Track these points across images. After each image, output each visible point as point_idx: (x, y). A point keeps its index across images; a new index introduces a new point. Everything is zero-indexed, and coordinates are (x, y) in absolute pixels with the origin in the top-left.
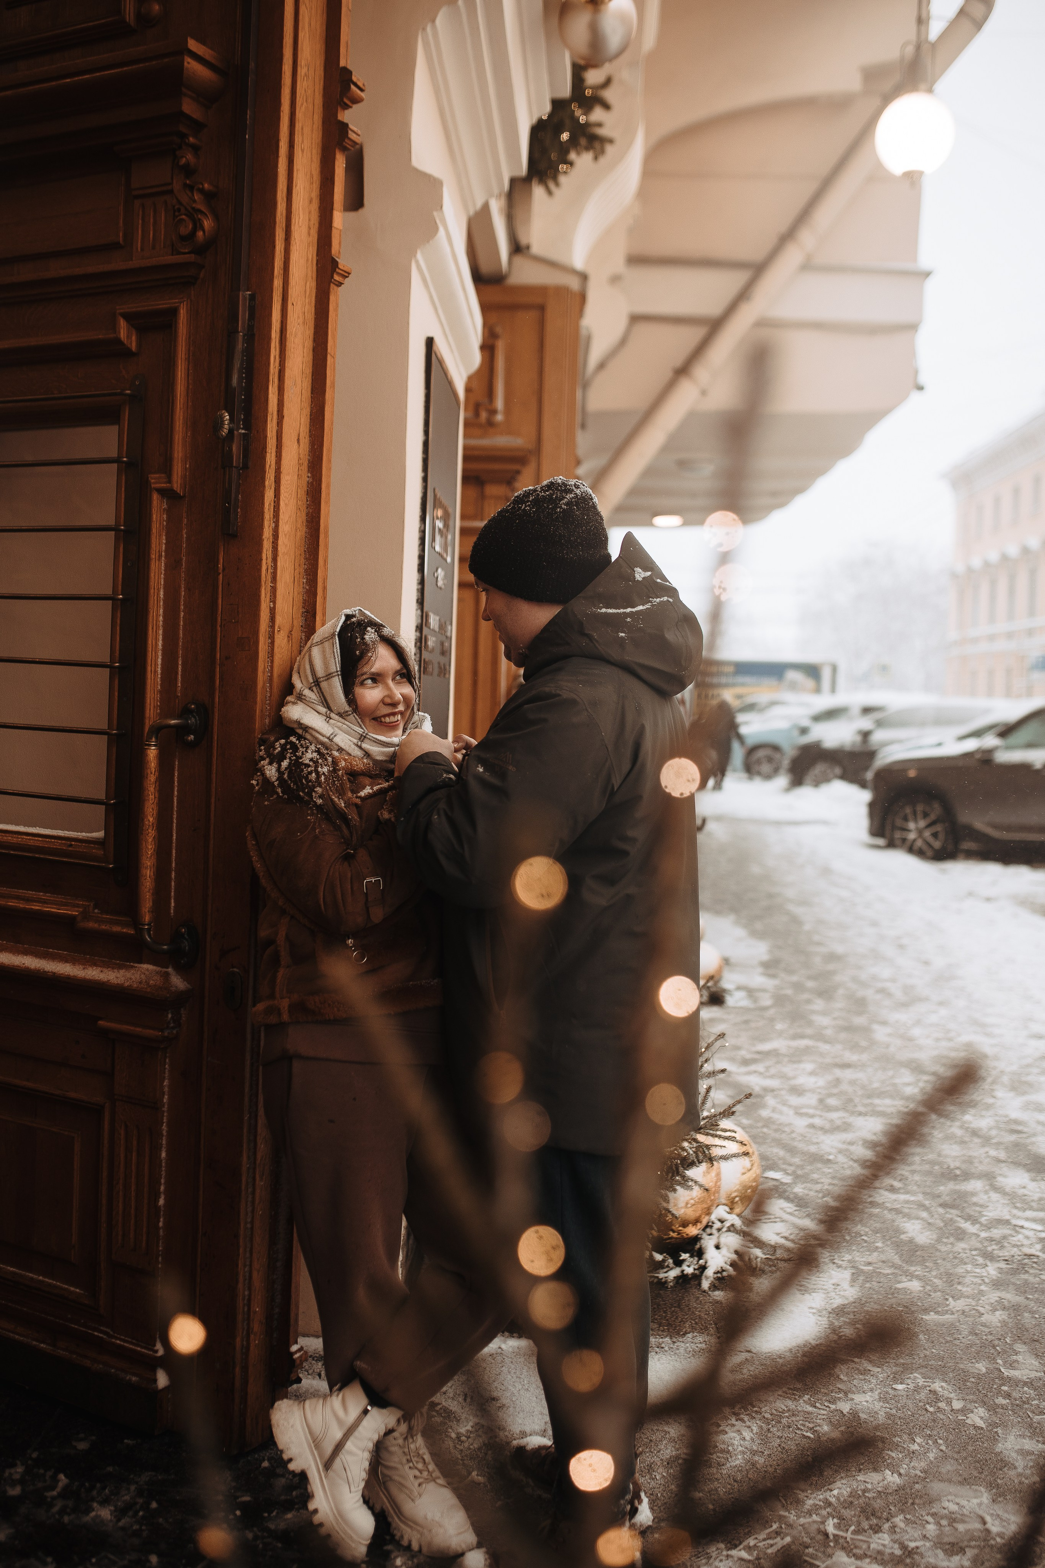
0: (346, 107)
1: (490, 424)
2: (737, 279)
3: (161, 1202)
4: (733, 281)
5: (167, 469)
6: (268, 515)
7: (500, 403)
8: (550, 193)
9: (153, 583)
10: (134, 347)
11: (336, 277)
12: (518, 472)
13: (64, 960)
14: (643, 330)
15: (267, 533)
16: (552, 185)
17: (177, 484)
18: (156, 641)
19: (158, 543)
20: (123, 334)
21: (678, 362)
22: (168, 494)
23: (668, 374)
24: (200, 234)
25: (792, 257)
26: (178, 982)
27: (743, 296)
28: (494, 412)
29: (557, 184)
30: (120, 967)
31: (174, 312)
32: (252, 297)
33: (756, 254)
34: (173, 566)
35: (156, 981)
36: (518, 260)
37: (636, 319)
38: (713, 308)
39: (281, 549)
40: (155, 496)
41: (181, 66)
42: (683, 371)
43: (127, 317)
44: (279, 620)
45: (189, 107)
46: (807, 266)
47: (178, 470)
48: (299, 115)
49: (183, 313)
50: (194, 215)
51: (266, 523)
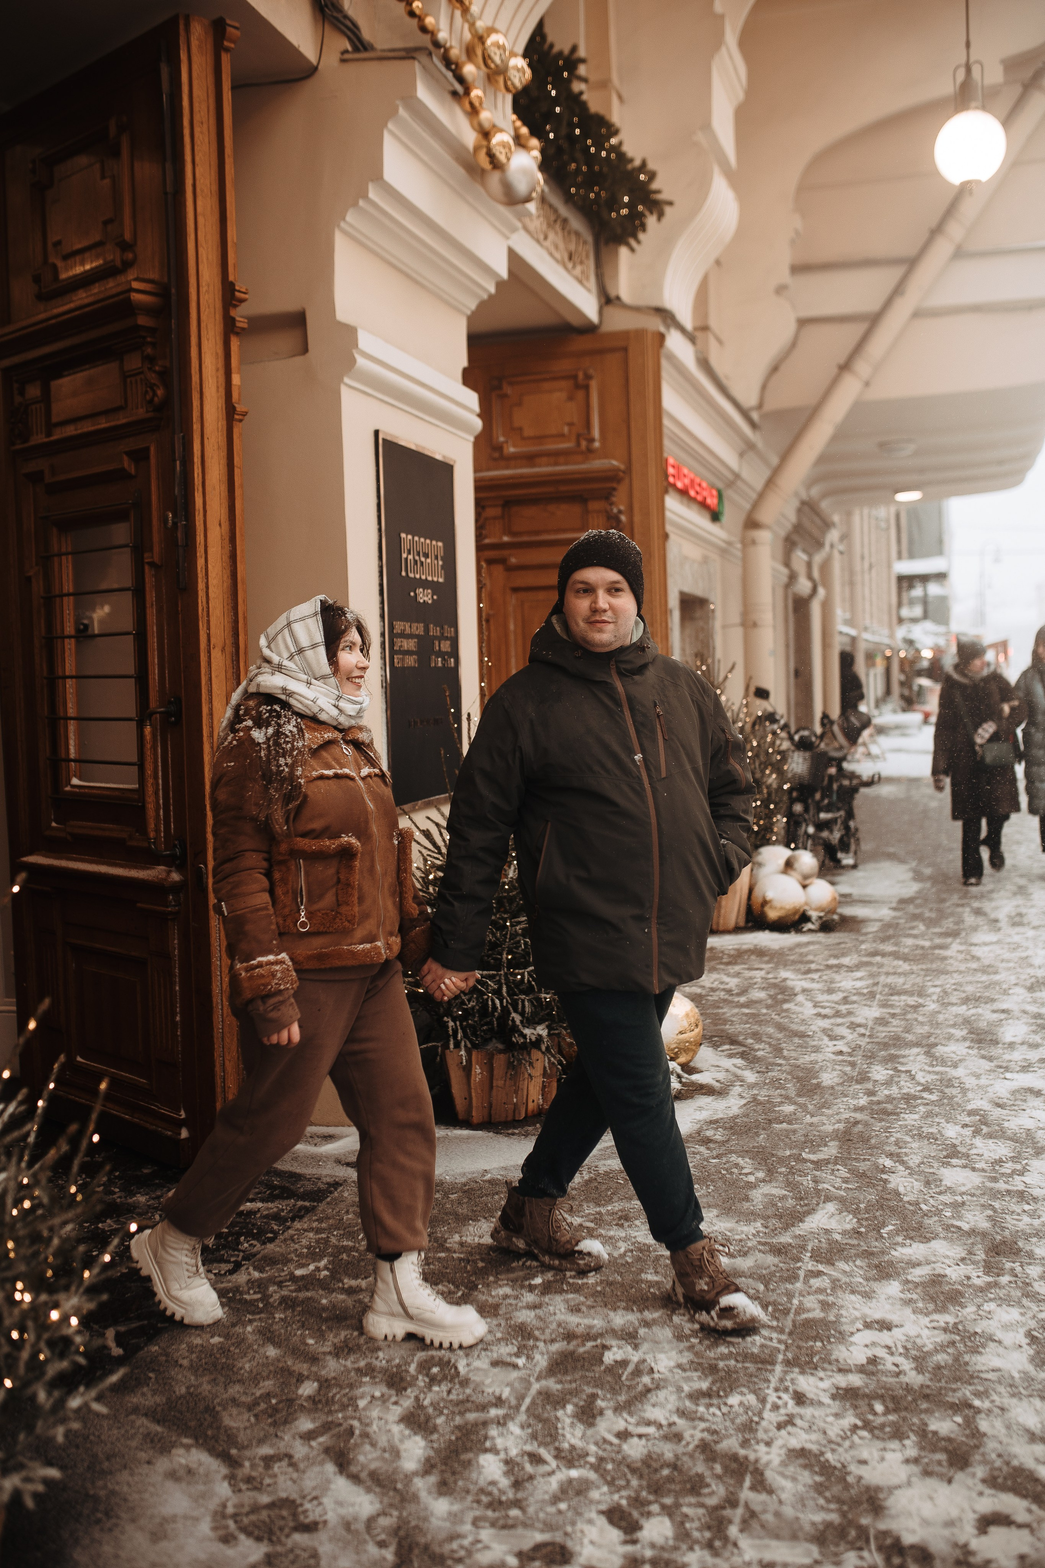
0: (235, 306)
1: (590, 450)
2: (893, 274)
3: (178, 1018)
4: (888, 277)
5: (151, 550)
6: (201, 575)
7: (596, 433)
8: (632, 250)
9: (149, 622)
10: (133, 472)
11: (236, 417)
12: (614, 489)
13: (121, 866)
14: (813, 332)
15: (201, 586)
16: (632, 242)
17: (156, 559)
18: (154, 659)
19: (151, 596)
20: (126, 465)
21: (842, 360)
22: (152, 564)
23: (835, 370)
24: (156, 399)
25: (942, 249)
26: (176, 877)
27: (898, 290)
28: (592, 440)
29: (638, 242)
30: (148, 868)
31: (147, 449)
32: (183, 437)
33: (911, 251)
34: (159, 611)
35: (164, 875)
36: (609, 310)
37: (803, 323)
38: (872, 305)
39: (211, 595)
40: (147, 567)
41: (129, 298)
42: (845, 367)
43: (129, 454)
44: (213, 641)
45: (142, 320)
46: (959, 254)
47: (156, 549)
48: (203, 317)
49: (152, 449)
50: (152, 387)
51: (200, 580)
